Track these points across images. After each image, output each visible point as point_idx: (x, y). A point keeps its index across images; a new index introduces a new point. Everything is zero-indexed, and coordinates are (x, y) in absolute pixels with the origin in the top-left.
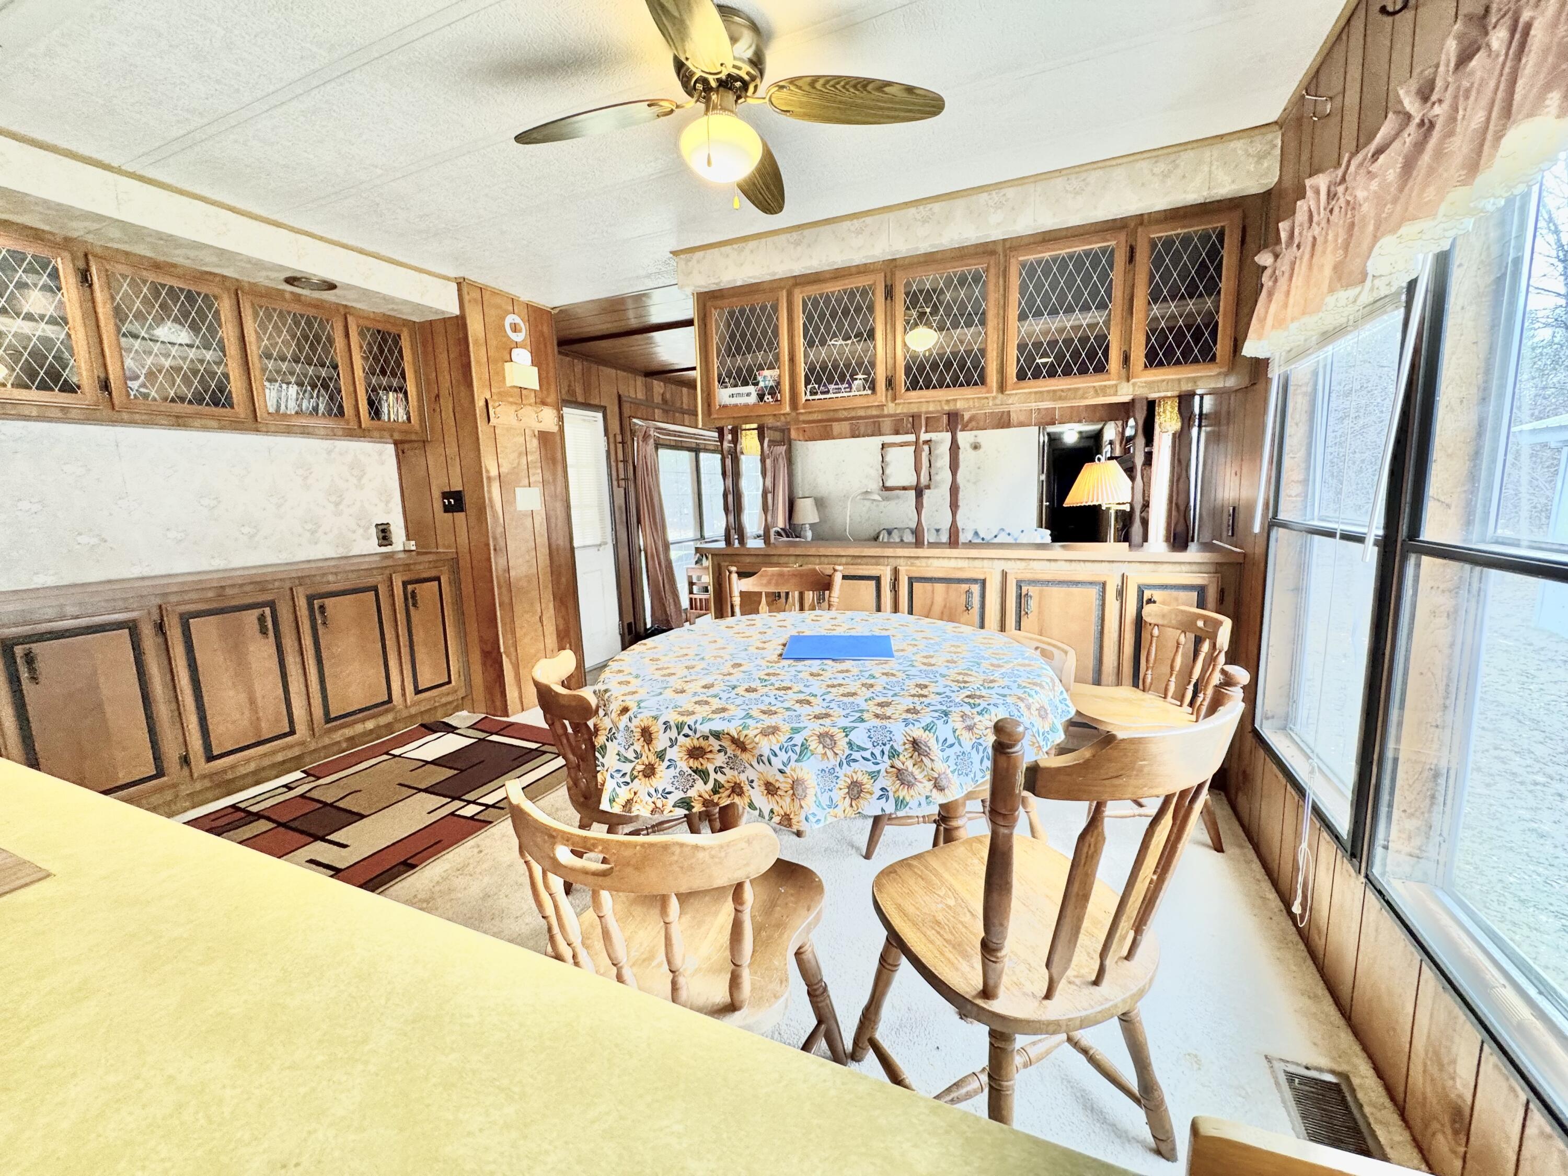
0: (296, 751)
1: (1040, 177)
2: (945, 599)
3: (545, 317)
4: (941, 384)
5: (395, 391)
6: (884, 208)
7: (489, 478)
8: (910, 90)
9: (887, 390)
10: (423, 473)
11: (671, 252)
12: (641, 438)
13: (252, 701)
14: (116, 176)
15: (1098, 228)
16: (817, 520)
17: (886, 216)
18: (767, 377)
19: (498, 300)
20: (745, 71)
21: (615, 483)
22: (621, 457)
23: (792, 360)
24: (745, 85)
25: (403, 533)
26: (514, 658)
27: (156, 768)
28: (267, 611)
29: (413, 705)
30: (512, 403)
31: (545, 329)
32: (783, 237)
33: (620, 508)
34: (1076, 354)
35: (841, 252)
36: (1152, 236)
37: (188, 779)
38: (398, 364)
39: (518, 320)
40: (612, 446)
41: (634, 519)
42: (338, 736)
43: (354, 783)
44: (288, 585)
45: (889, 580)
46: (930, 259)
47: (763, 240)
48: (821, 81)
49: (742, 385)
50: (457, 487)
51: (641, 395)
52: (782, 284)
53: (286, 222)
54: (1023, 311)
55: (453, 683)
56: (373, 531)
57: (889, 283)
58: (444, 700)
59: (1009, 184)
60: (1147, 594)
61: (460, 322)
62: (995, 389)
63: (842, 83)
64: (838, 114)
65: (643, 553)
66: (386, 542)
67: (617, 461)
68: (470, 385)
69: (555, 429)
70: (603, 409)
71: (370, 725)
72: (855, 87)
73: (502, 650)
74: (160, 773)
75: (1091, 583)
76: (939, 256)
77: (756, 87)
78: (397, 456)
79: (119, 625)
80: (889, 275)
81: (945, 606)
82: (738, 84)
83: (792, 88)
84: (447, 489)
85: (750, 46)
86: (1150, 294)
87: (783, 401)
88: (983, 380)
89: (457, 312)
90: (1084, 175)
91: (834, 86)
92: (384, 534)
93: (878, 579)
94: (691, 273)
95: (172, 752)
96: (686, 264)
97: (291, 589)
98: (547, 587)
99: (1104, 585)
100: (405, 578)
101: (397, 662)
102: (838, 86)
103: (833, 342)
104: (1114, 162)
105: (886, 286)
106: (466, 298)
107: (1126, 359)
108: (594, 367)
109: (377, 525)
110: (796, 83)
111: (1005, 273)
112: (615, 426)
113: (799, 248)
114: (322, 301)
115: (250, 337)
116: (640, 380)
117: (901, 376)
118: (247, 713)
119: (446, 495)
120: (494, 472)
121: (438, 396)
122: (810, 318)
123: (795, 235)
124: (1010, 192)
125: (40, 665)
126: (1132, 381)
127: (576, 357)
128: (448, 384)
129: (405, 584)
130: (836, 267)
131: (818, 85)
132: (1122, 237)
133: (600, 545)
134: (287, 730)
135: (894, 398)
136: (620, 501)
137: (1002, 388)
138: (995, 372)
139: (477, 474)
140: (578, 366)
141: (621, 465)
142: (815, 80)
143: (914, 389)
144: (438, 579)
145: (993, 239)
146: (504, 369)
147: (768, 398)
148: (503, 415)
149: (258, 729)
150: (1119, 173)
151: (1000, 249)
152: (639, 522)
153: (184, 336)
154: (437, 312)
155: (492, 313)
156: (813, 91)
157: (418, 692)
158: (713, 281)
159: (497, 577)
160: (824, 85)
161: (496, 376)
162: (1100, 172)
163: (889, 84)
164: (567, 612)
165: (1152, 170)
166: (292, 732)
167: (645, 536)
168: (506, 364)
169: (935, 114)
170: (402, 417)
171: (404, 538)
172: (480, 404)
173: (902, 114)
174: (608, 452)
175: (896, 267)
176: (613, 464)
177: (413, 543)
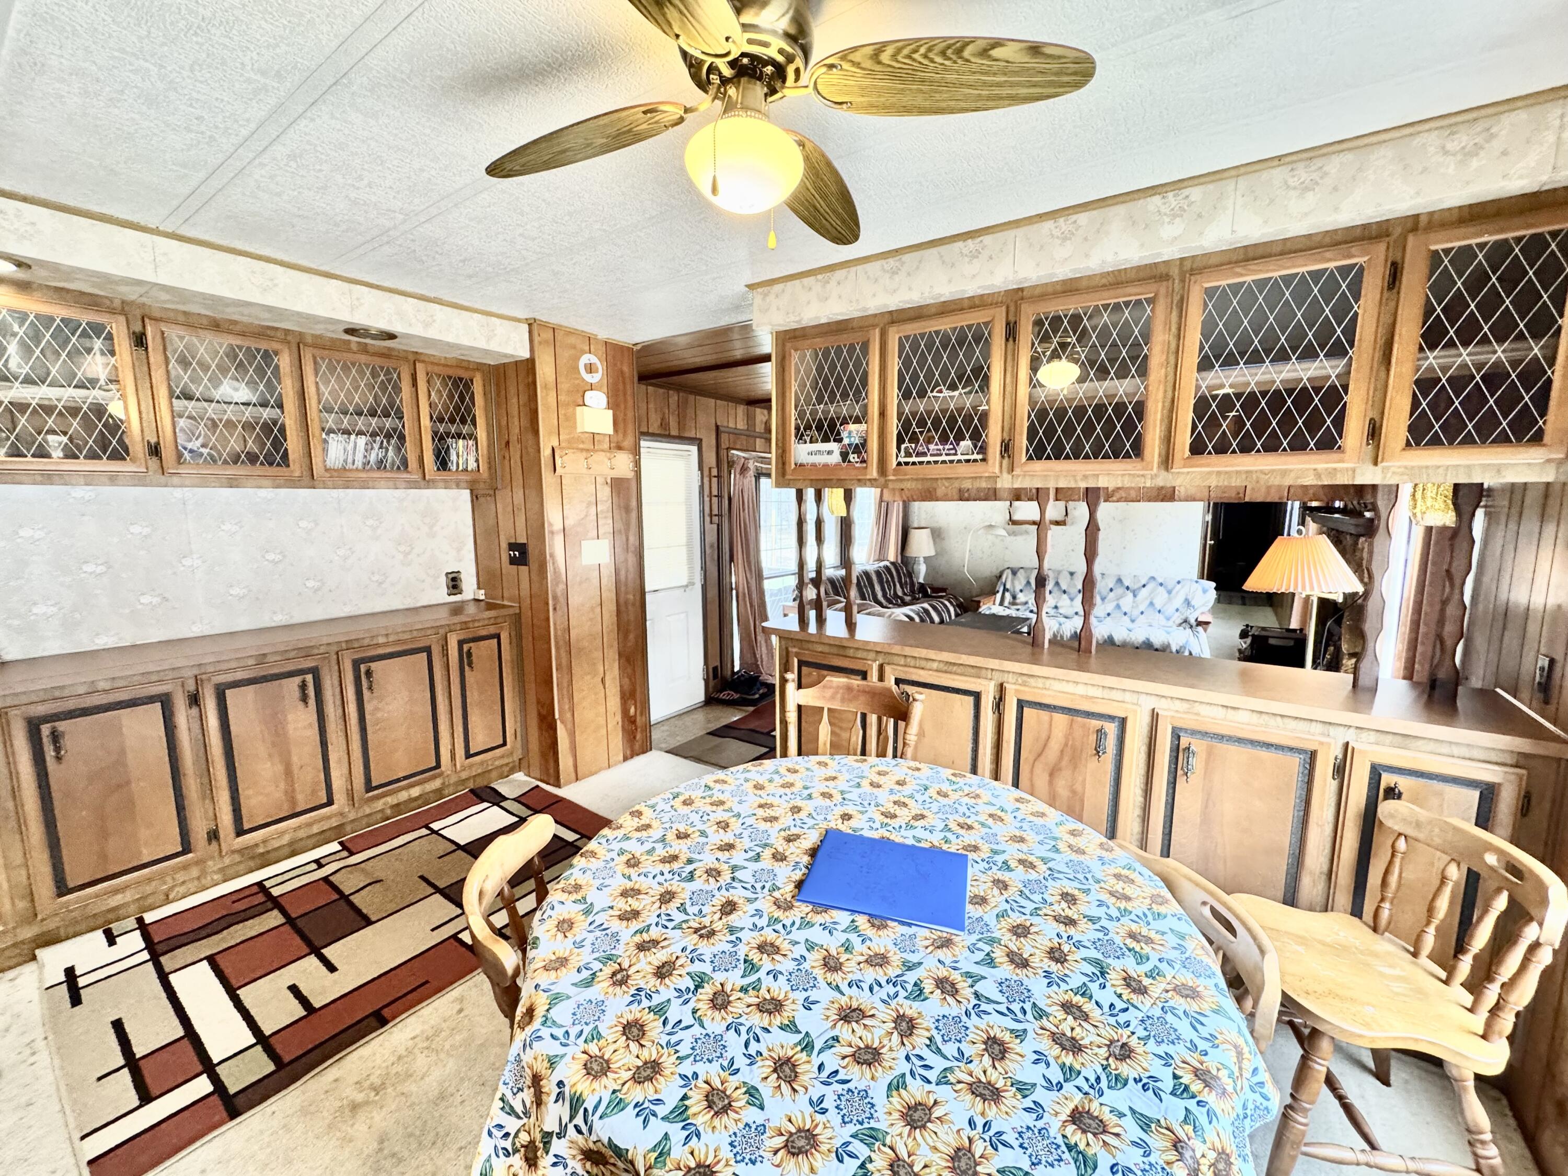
0: (334, 823)
1: (1242, 170)
2: (1067, 737)
3: (626, 354)
4: (1077, 454)
5: (464, 438)
6: (1010, 223)
7: (552, 533)
8: (1035, 49)
9: (1003, 457)
10: (492, 522)
11: (746, 286)
12: (738, 470)
13: (288, 772)
14: (155, 238)
15: (1339, 238)
16: (933, 553)
17: (1011, 234)
18: (852, 433)
19: (572, 340)
20: (774, 48)
21: (707, 519)
22: (715, 492)
23: (883, 414)
24: (780, 72)
25: (474, 580)
26: (569, 726)
27: (182, 844)
28: (309, 678)
29: (464, 769)
30: (582, 450)
31: (626, 369)
32: (876, 265)
33: (712, 546)
34: (1287, 422)
35: (950, 281)
36: (1433, 248)
37: (216, 854)
38: (469, 410)
39: (593, 359)
40: (706, 480)
41: (727, 557)
42: (379, 805)
43: (378, 869)
44: (335, 648)
45: (991, 699)
46: (1070, 288)
47: (853, 269)
48: (890, 50)
49: (822, 441)
50: (522, 540)
51: (741, 425)
52: (876, 321)
53: (338, 273)
54: (1206, 357)
55: (508, 746)
56: (443, 580)
57: (1012, 319)
58: (497, 763)
59: (1196, 181)
60: (1387, 779)
61: (529, 366)
62: (1155, 465)
63: (923, 50)
64: (920, 101)
65: (734, 592)
66: (455, 591)
67: (711, 496)
68: (536, 432)
69: (631, 475)
70: (698, 442)
71: (415, 792)
72: (943, 53)
73: (557, 716)
74: (186, 848)
75: (1291, 749)
76: (1084, 283)
77: (797, 71)
78: (472, 501)
79: (150, 700)
80: (1012, 309)
81: (1066, 745)
82: (769, 69)
83: (846, 66)
84: (513, 541)
85: (787, 12)
86: (1423, 336)
87: (869, 462)
88: (1138, 450)
89: (526, 354)
90: (1318, 163)
91: (909, 57)
92: (454, 583)
93: (977, 696)
94: (767, 310)
95: (199, 827)
96: (764, 299)
97: (337, 653)
98: (611, 646)
99: (1313, 755)
100: (462, 637)
101: (448, 723)
102: (916, 56)
103: (935, 394)
104: (1374, 139)
105: (1008, 324)
106: (536, 339)
107: (1374, 432)
108: (692, 397)
109: (447, 574)
110: (851, 57)
111: (1181, 305)
112: (710, 458)
113: (897, 278)
114: (389, 349)
115: (311, 390)
116: (741, 409)
117: (1022, 441)
118: (282, 785)
119: (512, 546)
120: (558, 526)
121: (508, 443)
122: (907, 363)
123: (892, 262)
124: (1195, 193)
125: (67, 743)
126: (1380, 465)
127: (670, 389)
128: (517, 431)
129: (461, 643)
130: (943, 299)
131: (885, 57)
132: (1380, 249)
133: (687, 586)
134: (325, 800)
135: (1011, 469)
136: (712, 537)
137: (1167, 462)
138: (1157, 442)
139: (538, 526)
140: (674, 397)
141: (715, 500)
142: (880, 48)
143: (1039, 458)
144: (498, 636)
145: (1165, 258)
146: (575, 414)
147: (853, 457)
148: (570, 463)
149: (293, 801)
150: (1383, 157)
151: (1175, 272)
152: (731, 559)
153: (243, 393)
154: (506, 356)
155: (565, 355)
156: (878, 68)
157: (468, 756)
158: (793, 318)
159: (556, 636)
160: (894, 57)
161: (565, 421)
162: (1350, 156)
163: (997, 43)
164: (634, 671)
165: (1443, 148)
166: (330, 802)
167: (737, 575)
168: (579, 409)
169: (1078, 85)
170: (472, 465)
171: (475, 586)
172: (546, 453)
173: (1023, 91)
174: (702, 487)
175: (1022, 299)
176: (707, 499)
177: (483, 592)
